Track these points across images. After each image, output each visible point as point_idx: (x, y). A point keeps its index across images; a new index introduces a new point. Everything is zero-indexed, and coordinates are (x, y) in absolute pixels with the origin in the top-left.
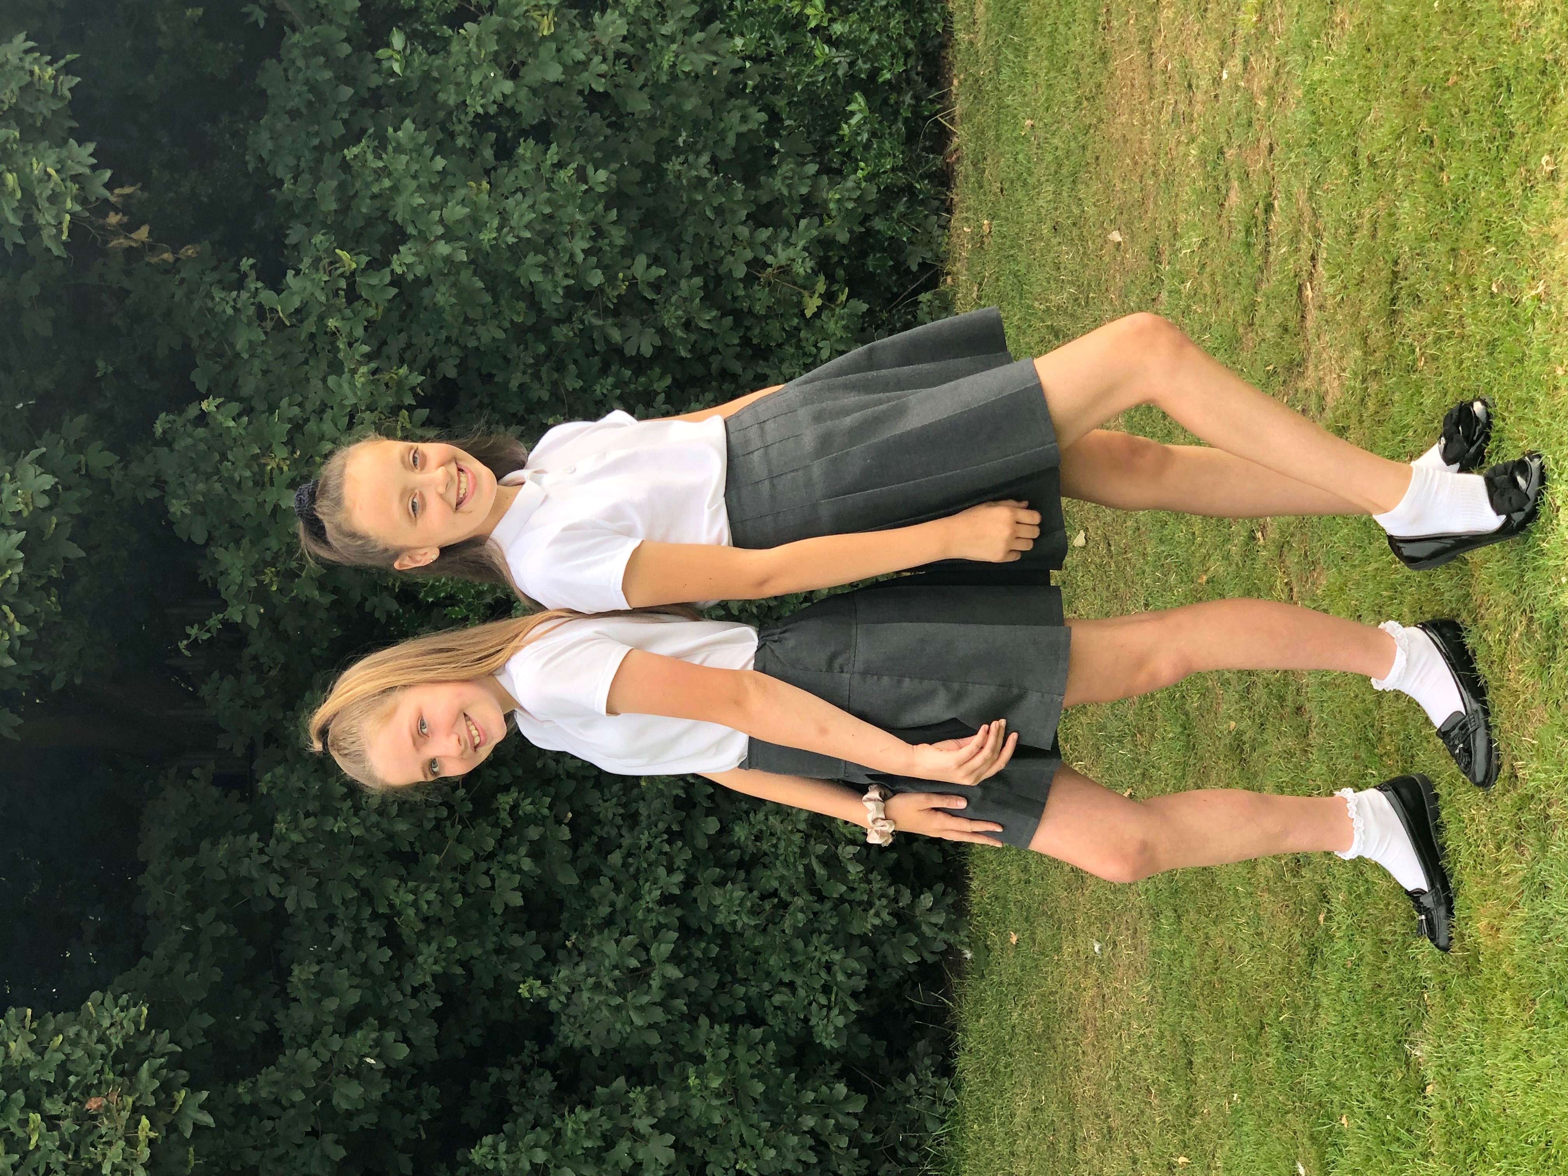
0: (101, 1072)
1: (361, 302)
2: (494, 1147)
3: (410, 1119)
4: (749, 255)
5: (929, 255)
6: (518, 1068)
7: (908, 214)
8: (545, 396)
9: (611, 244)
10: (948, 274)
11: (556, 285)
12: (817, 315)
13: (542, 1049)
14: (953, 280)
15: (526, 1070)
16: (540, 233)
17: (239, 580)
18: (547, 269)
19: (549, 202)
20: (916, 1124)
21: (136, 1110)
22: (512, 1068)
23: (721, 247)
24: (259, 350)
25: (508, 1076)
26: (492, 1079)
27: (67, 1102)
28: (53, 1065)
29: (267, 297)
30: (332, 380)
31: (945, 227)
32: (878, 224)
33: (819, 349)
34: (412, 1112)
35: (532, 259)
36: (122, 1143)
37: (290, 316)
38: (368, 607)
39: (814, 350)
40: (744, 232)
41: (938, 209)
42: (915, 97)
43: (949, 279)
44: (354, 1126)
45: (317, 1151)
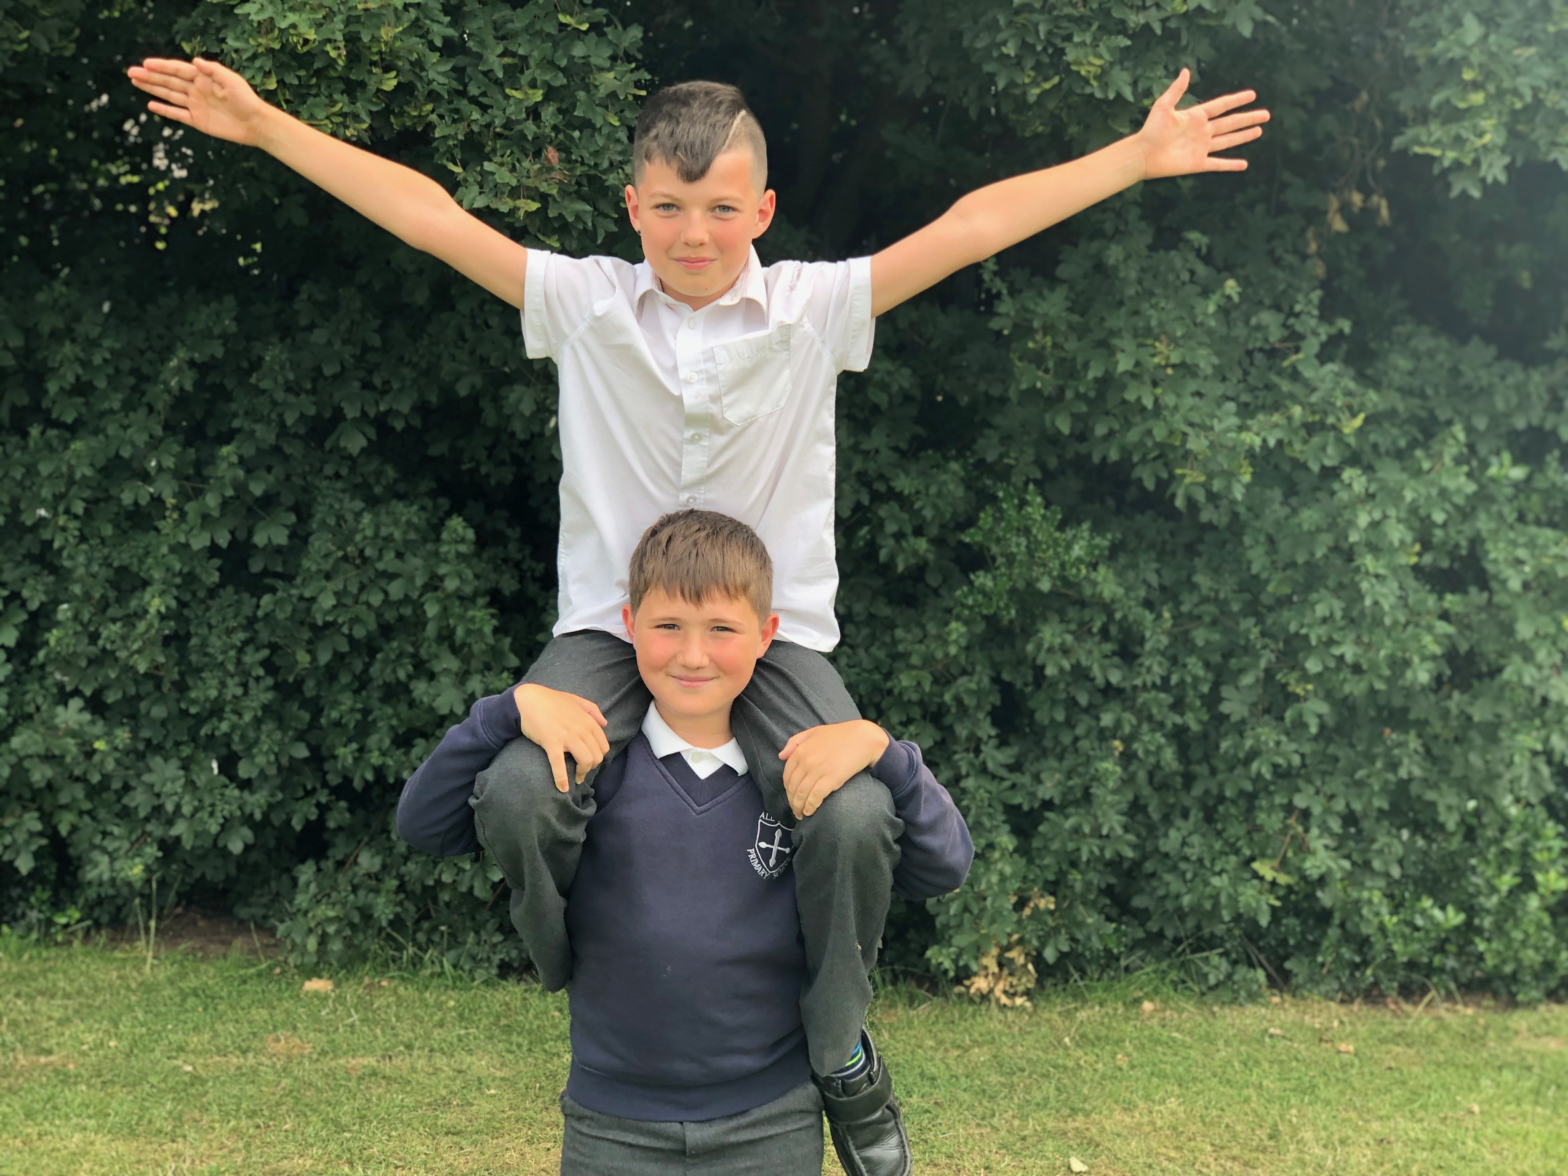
0: (583, 163)
1: (1307, 436)
2: (463, 540)
3: (483, 455)
4: (1317, 810)
5: (1300, 979)
6: (519, 557)
7: (1341, 962)
8: (1185, 608)
9: (1345, 680)
10: (1283, 998)
11: (1310, 626)
12: (1256, 875)
13: (535, 579)
14: (1277, 1004)
15: (517, 565)
16: (1364, 613)
17: (1039, 310)
18: (1327, 619)
19: (1395, 623)
20: (455, 940)
21: (544, 198)
22: (520, 551)
23: (1323, 783)
24: (1259, 335)
25: (513, 547)
26: (509, 532)
27: (555, 128)
28: (590, 115)
29: (1312, 346)
30: (1231, 406)
31: (1328, 997)
32: (1334, 933)
33: (1220, 874)
34: (489, 457)
35: (1338, 606)
36: (514, 183)
37: (1294, 367)
38: (988, 432)
39: (1217, 868)
40: (1339, 805)
41: (1344, 990)
42: (1453, 970)
43: (1276, 999)
44: (486, 405)
45: (465, 368)
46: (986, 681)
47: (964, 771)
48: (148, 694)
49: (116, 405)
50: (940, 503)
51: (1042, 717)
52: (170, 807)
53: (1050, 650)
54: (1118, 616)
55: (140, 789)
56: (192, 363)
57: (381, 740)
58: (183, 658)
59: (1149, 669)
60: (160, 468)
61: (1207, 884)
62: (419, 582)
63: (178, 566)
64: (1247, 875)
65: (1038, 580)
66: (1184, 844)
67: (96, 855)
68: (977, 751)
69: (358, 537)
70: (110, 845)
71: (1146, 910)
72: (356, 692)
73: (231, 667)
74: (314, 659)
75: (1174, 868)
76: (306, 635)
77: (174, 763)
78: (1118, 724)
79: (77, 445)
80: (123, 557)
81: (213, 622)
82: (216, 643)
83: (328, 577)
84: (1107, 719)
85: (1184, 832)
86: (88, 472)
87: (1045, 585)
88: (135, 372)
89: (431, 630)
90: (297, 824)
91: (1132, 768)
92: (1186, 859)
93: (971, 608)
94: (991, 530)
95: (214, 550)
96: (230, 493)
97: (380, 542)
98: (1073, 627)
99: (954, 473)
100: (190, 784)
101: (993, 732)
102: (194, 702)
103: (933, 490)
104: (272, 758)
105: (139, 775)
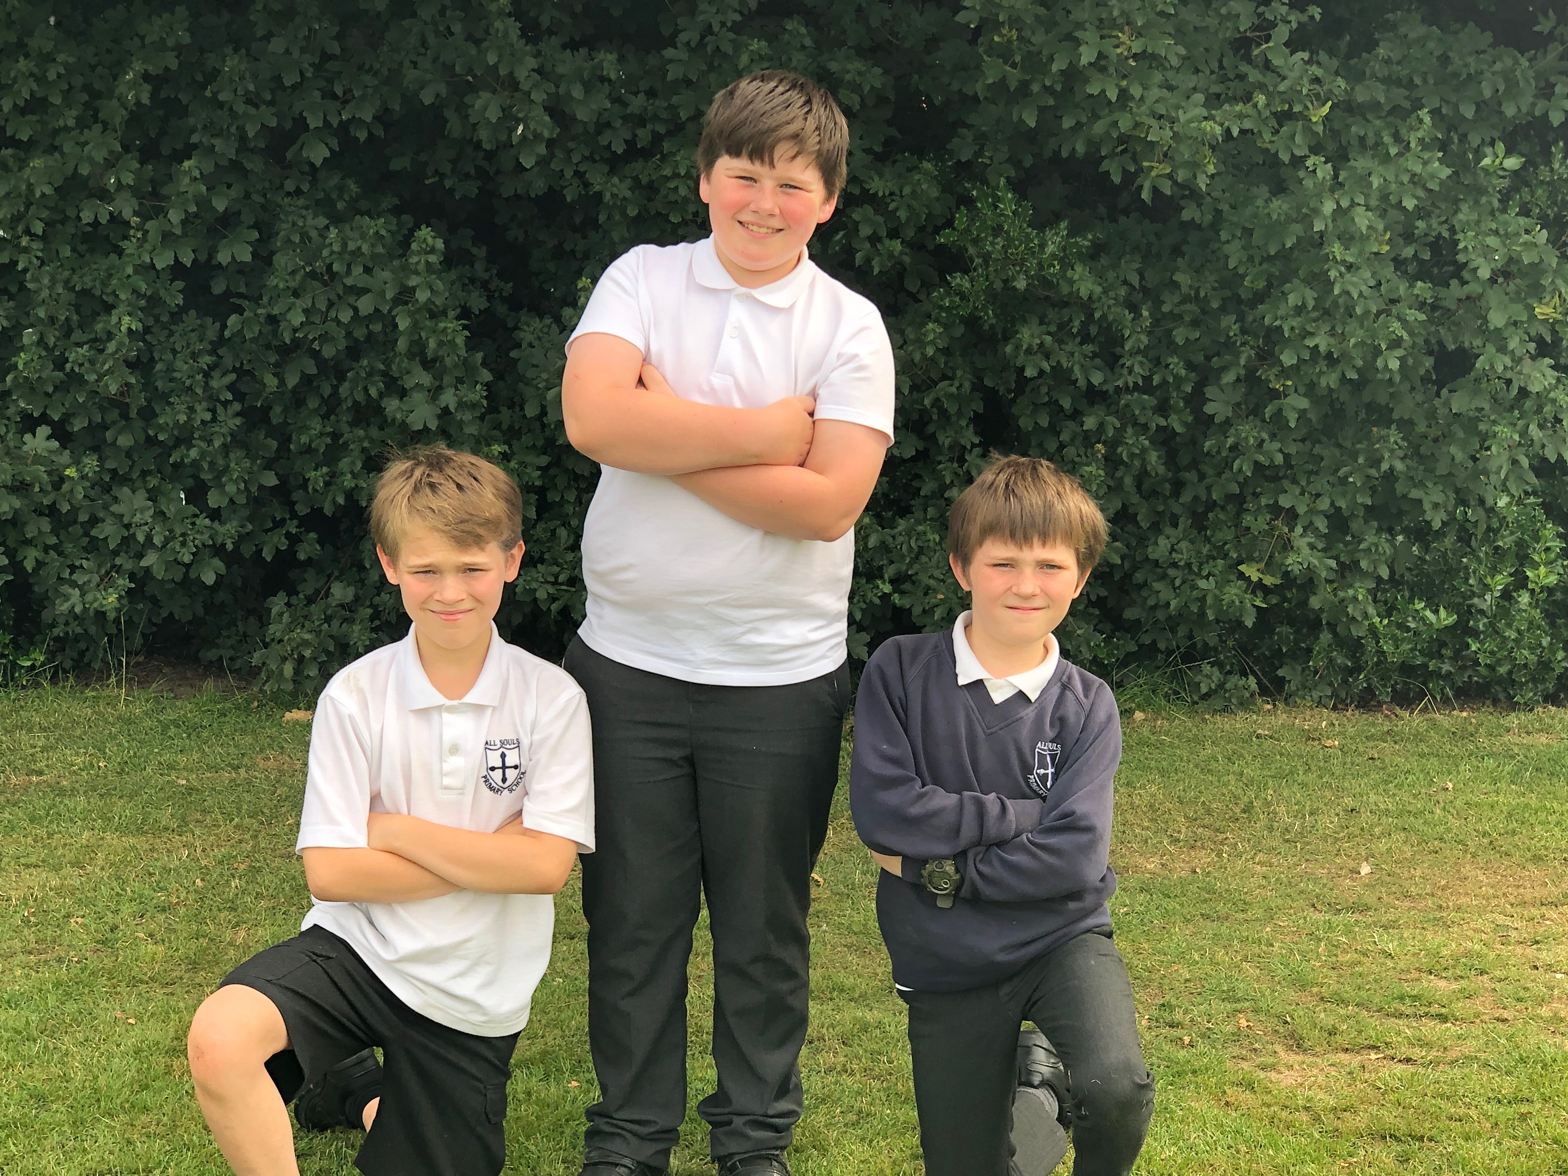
1: (1276, 126)
2: (433, 251)
3: (447, 168)
4: (1301, 510)
5: (1293, 687)
6: (486, 276)
7: (1333, 667)
8: (1166, 308)
9: (1321, 373)
10: (1274, 705)
11: (1284, 318)
12: (1241, 576)
14: (1269, 711)
15: (485, 285)
16: (1335, 303)
17: (1005, 3)
18: (1300, 310)
19: (1367, 312)
22: (487, 270)
23: (1309, 483)
24: (1229, 24)
25: (479, 267)
26: (475, 251)
29: (1282, 33)
30: (1199, 97)
31: (1320, 704)
32: (1325, 637)
33: (1207, 577)
34: (453, 171)
35: (1310, 296)
37: (1264, 56)
38: (963, 131)
39: (1205, 573)
40: (1324, 504)
41: (1337, 696)
42: (1449, 673)
43: (1269, 707)
44: (450, 114)
45: (429, 76)
46: (967, 385)
47: (948, 481)
48: (114, 423)
49: (71, 123)
50: (914, 204)
51: (1025, 423)
52: (141, 538)
53: (1029, 351)
54: (1097, 315)
55: (109, 521)
56: (146, 77)
57: (353, 463)
58: (148, 384)
59: (1131, 371)
60: (119, 185)
61: (1194, 587)
62: (389, 295)
63: (143, 287)
64: (1233, 577)
65: (1014, 278)
66: (1173, 550)
67: (66, 589)
68: (962, 461)
69: (325, 253)
70: (80, 578)
71: (1138, 621)
72: (325, 417)
73: (199, 391)
74: (282, 383)
75: (1164, 577)
76: (273, 358)
77: (142, 495)
78: (1101, 426)
79: (37, 163)
80: (85, 280)
81: (178, 348)
82: (182, 367)
83: (296, 294)
84: (1090, 423)
85: (1173, 540)
86: (48, 190)
87: (1021, 284)
88: (87, 88)
89: (402, 344)
90: (268, 555)
91: (1119, 474)
92: (1174, 565)
93: (948, 310)
94: (967, 230)
95: (177, 270)
96: (193, 209)
97: (347, 257)
98: (1053, 328)
99: (926, 173)
100: (160, 514)
101: (976, 440)
102: (161, 428)
103: (907, 190)
104: (242, 486)
105: (106, 507)
